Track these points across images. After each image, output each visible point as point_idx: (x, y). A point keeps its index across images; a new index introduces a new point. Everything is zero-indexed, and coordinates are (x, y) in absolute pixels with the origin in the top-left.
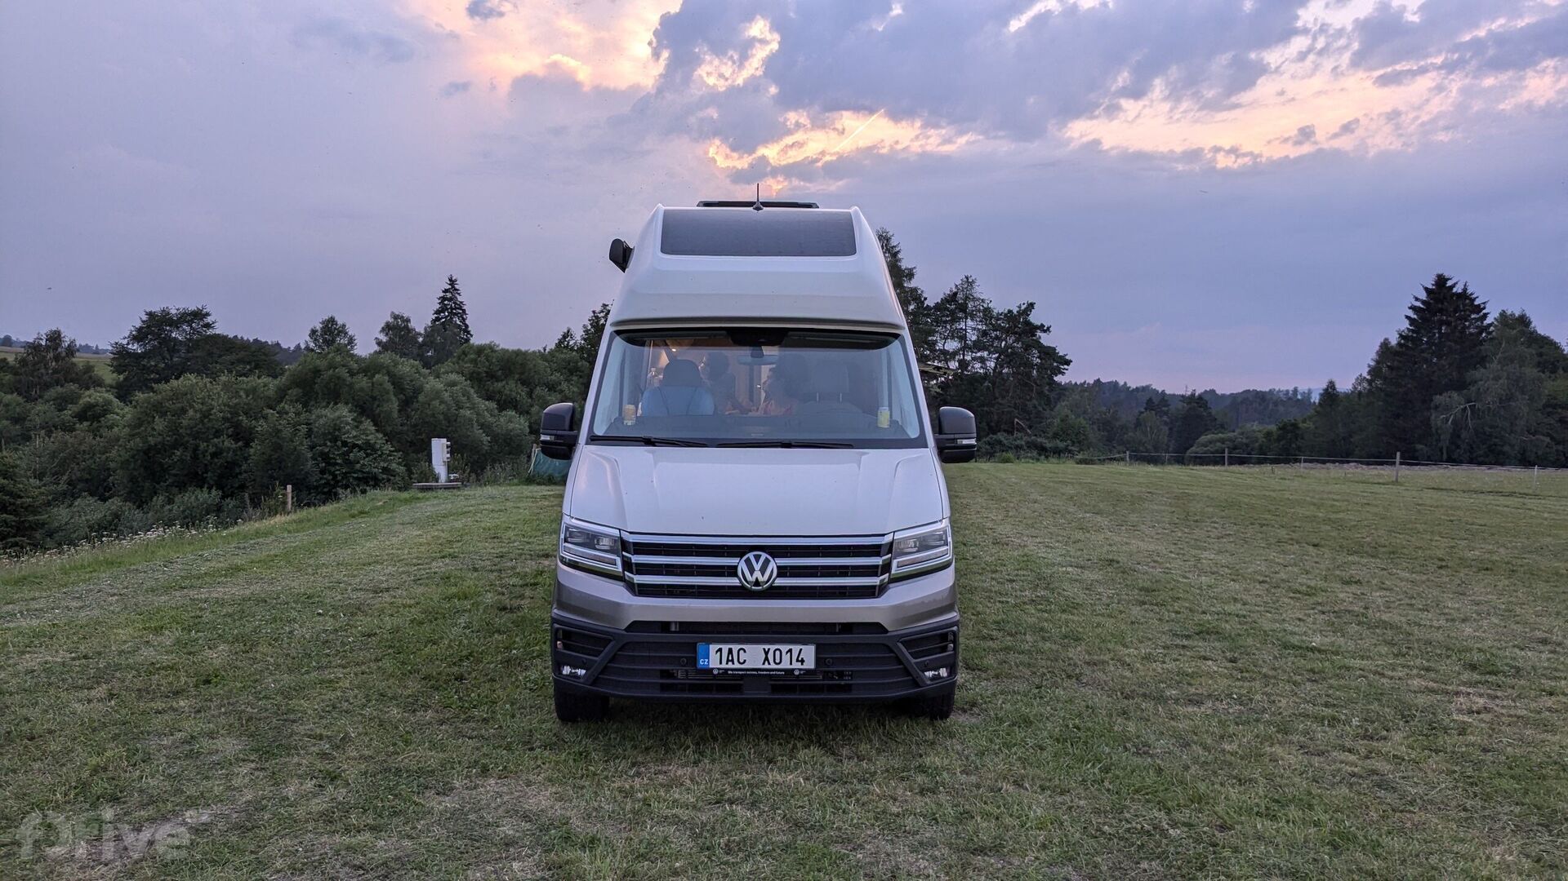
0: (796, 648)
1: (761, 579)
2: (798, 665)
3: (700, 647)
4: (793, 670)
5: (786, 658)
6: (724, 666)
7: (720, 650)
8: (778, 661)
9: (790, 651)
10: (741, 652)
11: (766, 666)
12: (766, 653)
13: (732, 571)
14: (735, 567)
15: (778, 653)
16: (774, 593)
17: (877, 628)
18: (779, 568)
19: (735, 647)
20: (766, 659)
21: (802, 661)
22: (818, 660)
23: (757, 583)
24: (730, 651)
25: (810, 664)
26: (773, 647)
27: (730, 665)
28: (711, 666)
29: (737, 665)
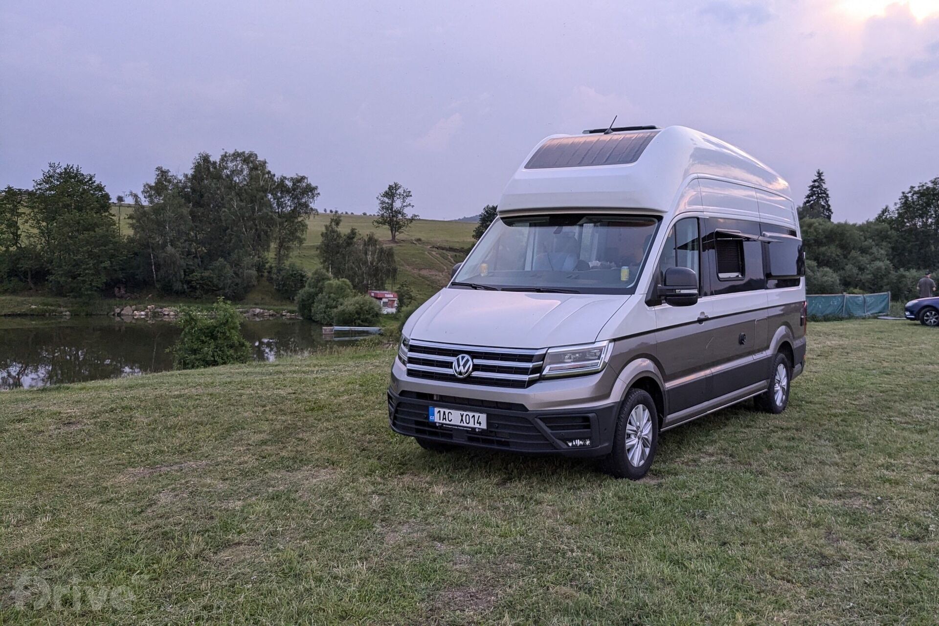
0: (477, 415)
1: (463, 371)
2: (477, 426)
3: (431, 408)
4: (476, 428)
5: (472, 420)
6: (441, 421)
7: (439, 412)
8: (468, 422)
9: (474, 416)
10: (450, 414)
11: (462, 424)
12: (462, 416)
13: (449, 365)
14: (452, 363)
15: (467, 417)
16: (469, 380)
17: (522, 407)
18: (474, 365)
19: (447, 411)
20: (462, 420)
21: (480, 423)
22: (488, 423)
23: (460, 373)
24: (444, 413)
25: (484, 426)
26: (465, 413)
27: (444, 422)
28: (436, 421)
29: (448, 422)
